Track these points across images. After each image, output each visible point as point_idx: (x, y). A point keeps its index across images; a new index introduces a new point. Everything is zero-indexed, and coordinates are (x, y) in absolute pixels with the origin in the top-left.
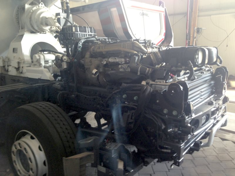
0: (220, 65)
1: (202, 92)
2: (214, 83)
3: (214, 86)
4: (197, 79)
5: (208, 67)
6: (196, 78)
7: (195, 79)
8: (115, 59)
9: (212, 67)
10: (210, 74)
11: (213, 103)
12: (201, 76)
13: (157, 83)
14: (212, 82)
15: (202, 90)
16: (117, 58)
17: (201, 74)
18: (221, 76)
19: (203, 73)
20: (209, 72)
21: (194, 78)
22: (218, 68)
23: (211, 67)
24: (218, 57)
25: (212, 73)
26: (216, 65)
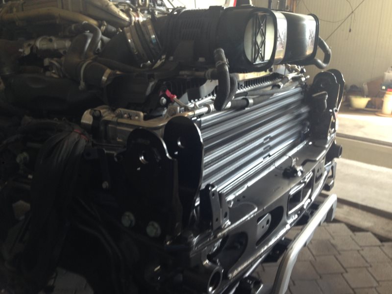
0: (324, 65)
1: (272, 139)
2: (309, 112)
3: (307, 119)
4: (254, 104)
5: (296, 71)
6: (251, 101)
7: (248, 105)
8: (51, 40)
9: (305, 70)
10: (298, 89)
11: (296, 172)
12: (272, 95)
13: (120, 120)
14: (304, 110)
15: (272, 134)
16: (53, 38)
17: (272, 91)
18: (325, 94)
19: (279, 87)
20: (297, 83)
21: (245, 102)
22: (320, 74)
23: (302, 71)
24: (318, 43)
25: (304, 86)
26: (314, 67)
